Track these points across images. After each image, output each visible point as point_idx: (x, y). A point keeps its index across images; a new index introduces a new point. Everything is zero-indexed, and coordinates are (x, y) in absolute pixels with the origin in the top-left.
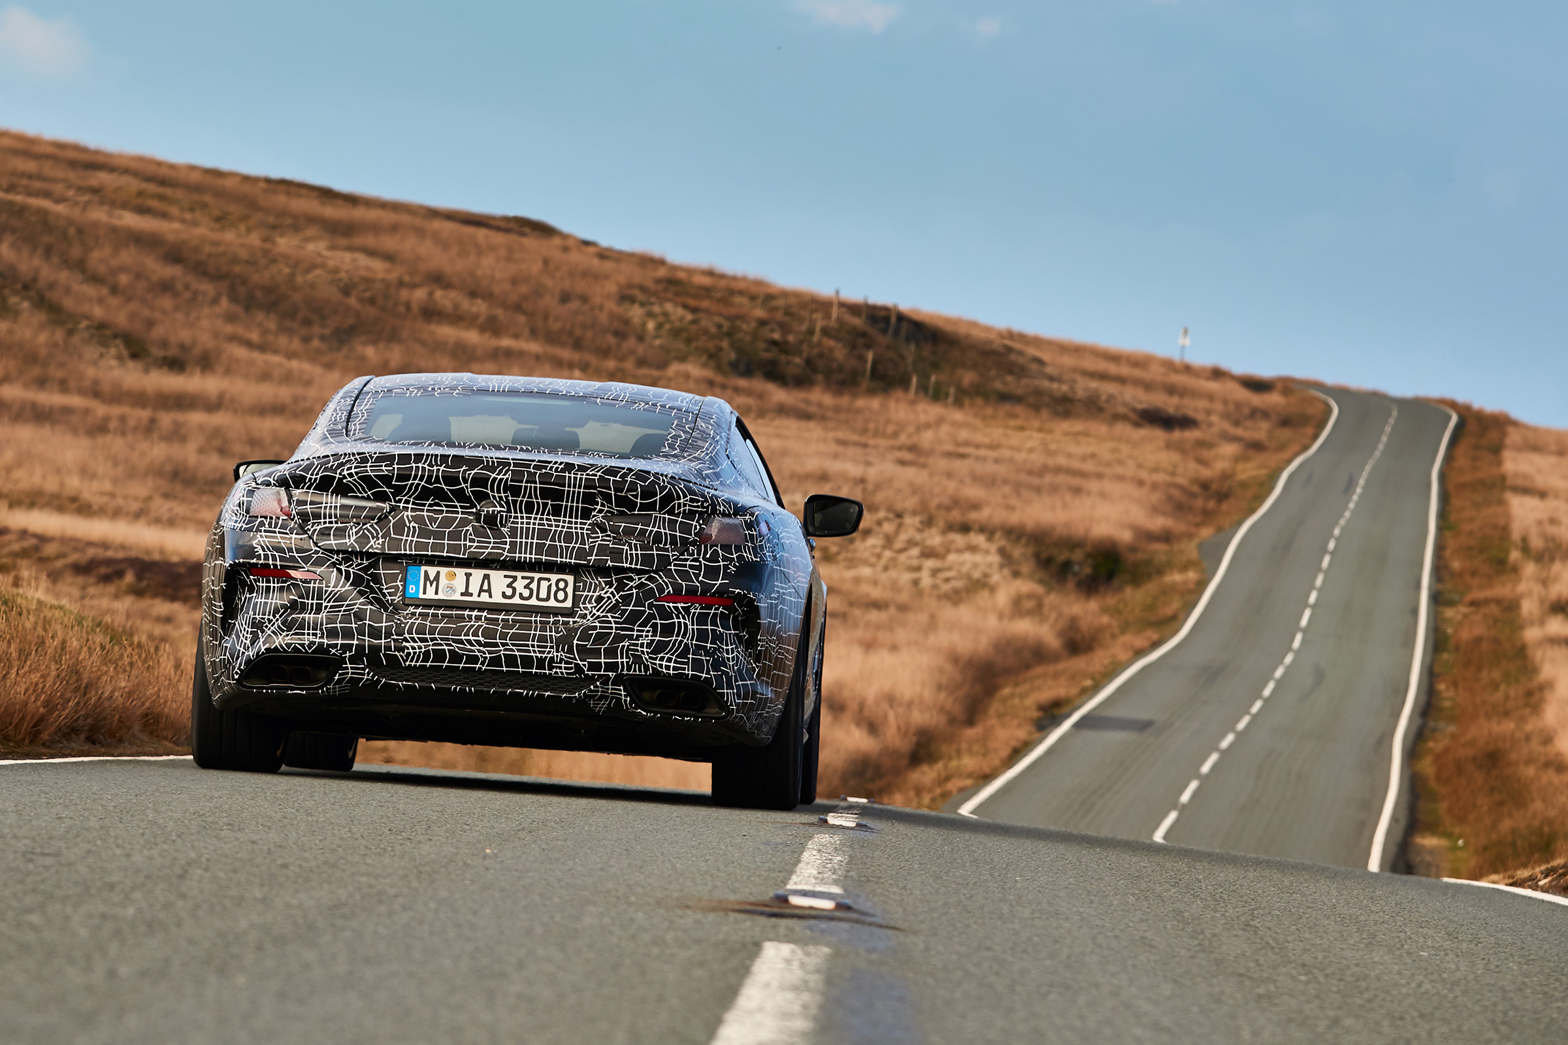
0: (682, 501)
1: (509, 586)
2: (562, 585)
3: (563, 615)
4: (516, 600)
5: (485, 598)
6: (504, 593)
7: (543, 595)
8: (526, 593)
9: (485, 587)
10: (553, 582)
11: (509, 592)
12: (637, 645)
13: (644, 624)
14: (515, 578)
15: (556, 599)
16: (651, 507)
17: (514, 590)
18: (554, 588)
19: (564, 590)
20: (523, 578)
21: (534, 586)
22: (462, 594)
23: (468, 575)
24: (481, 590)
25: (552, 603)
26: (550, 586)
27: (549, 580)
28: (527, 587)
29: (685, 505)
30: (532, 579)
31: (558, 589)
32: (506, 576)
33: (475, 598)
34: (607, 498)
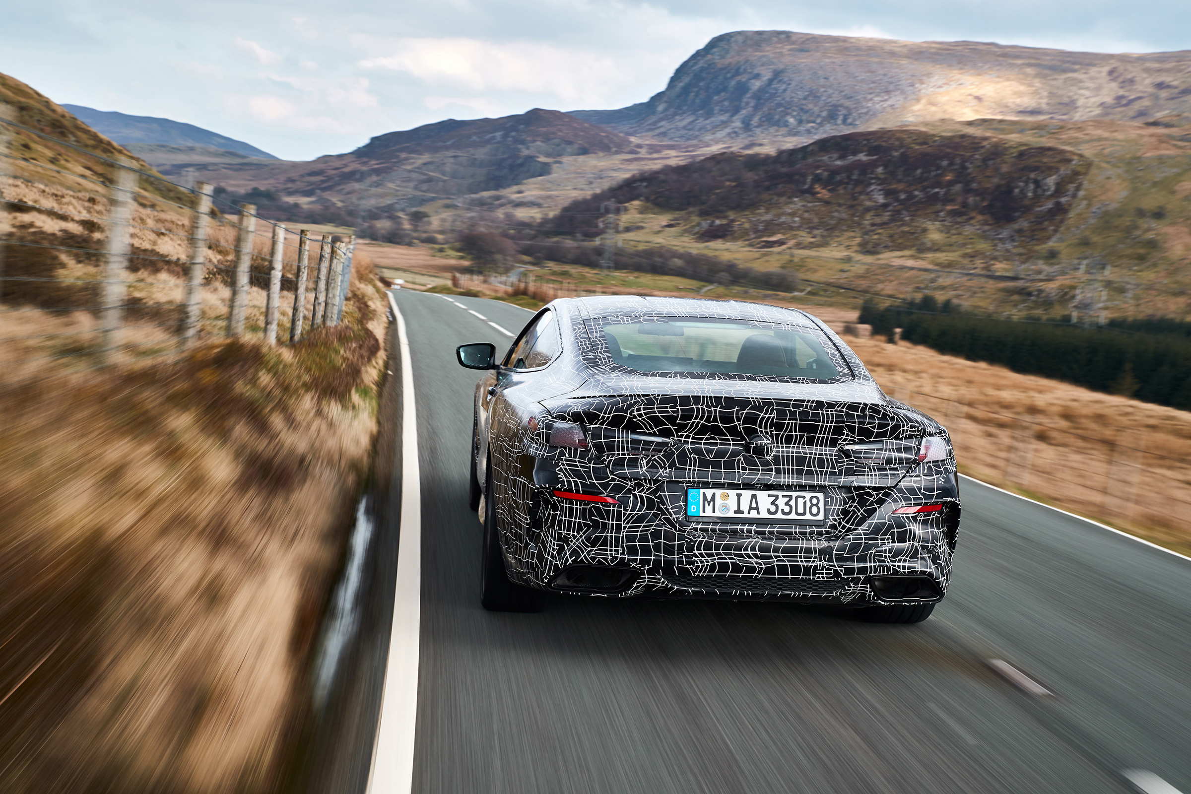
0: (905, 428)
1: (773, 503)
2: (815, 501)
3: (817, 526)
4: (779, 516)
5: (754, 514)
6: (769, 510)
7: (801, 510)
8: (787, 509)
9: (754, 505)
10: (808, 499)
11: (773, 509)
12: (881, 551)
13: (885, 534)
14: (777, 497)
15: (811, 514)
16: (884, 435)
17: (777, 506)
18: (808, 505)
19: (817, 505)
20: (783, 496)
21: (792, 503)
22: (735, 512)
23: (739, 496)
24: (751, 508)
25: (808, 516)
26: (805, 503)
27: (804, 497)
28: (787, 504)
29: (907, 431)
30: (791, 497)
31: (812, 505)
32: (769, 496)
33: (745, 515)
34: (852, 429)
